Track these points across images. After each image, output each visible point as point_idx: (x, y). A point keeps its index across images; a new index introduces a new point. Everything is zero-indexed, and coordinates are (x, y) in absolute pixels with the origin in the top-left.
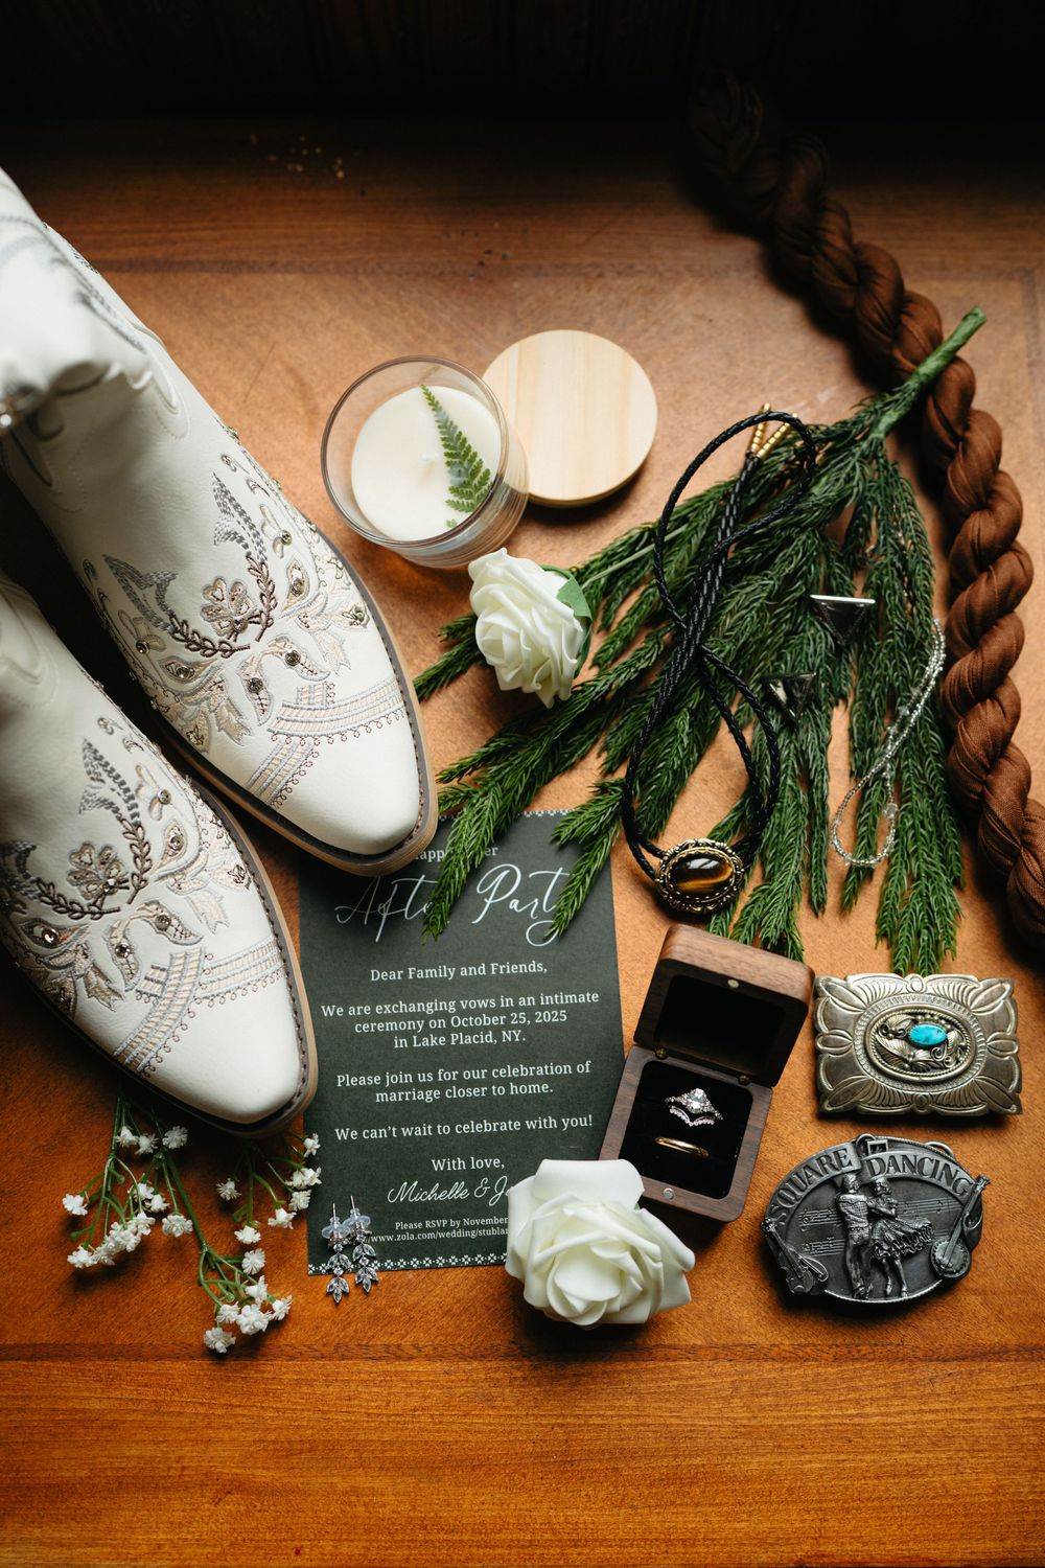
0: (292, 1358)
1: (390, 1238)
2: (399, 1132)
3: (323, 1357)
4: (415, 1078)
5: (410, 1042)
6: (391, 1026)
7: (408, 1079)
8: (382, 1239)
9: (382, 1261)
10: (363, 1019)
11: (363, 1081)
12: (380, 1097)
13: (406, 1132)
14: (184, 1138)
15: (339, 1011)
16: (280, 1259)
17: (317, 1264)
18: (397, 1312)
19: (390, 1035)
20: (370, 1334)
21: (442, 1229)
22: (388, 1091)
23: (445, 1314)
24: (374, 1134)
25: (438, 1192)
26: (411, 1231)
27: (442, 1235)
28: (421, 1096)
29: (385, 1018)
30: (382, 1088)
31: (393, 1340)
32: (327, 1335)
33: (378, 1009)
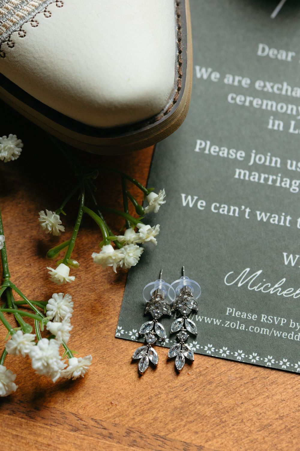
0: (76, 429)
1: (217, 322)
2: (253, 214)
3: (111, 436)
4: (284, 163)
5: (287, 126)
6: (269, 105)
7: (276, 162)
8: (208, 320)
9: (203, 344)
10: (239, 90)
11: (224, 152)
12: (240, 173)
13: (261, 216)
14: (18, 151)
15: (215, 76)
16: (88, 320)
17: (127, 328)
18: (208, 411)
19: (265, 114)
20: (171, 426)
21: (278, 328)
22: (251, 169)
23: (263, 428)
24: (224, 210)
25: (284, 288)
26: (243, 321)
27: (277, 334)
28: (286, 183)
29: (264, 95)
30: (244, 164)
31: (197, 441)
32: (121, 414)
33: (258, 85)
